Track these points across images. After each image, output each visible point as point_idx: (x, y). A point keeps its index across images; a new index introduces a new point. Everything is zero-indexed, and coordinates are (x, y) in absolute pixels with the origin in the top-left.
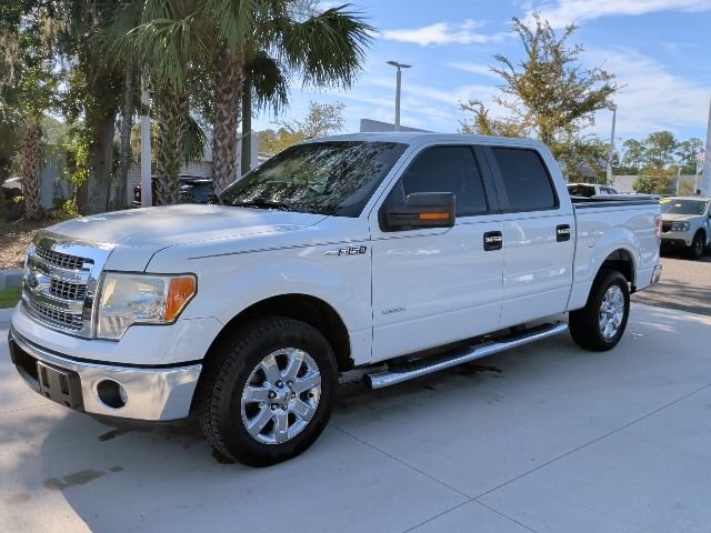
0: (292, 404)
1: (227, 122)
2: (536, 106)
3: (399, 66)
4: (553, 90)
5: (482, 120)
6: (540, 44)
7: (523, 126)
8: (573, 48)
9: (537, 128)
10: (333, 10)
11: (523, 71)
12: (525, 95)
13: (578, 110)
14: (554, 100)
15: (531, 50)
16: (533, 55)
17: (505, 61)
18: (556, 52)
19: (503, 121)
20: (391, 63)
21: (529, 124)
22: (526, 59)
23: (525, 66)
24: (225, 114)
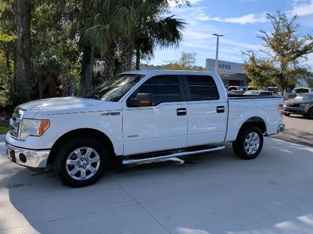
0: (89, 167)
1: (126, 64)
2: (279, 52)
3: (218, 36)
4: (287, 44)
5: (252, 59)
6: (281, 24)
7: (272, 62)
8: (295, 26)
9: (279, 62)
10: (168, 18)
11: (272, 37)
12: (273, 47)
13: (300, 54)
14: (287, 49)
15: (276, 27)
16: (277, 30)
17: (264, 33)
18: (288, 28)
19: (263, 59)
20: (214, 34)
21: (275, 60)
22: (274, 31)
23: (273, 34)
24: (126, 61)
